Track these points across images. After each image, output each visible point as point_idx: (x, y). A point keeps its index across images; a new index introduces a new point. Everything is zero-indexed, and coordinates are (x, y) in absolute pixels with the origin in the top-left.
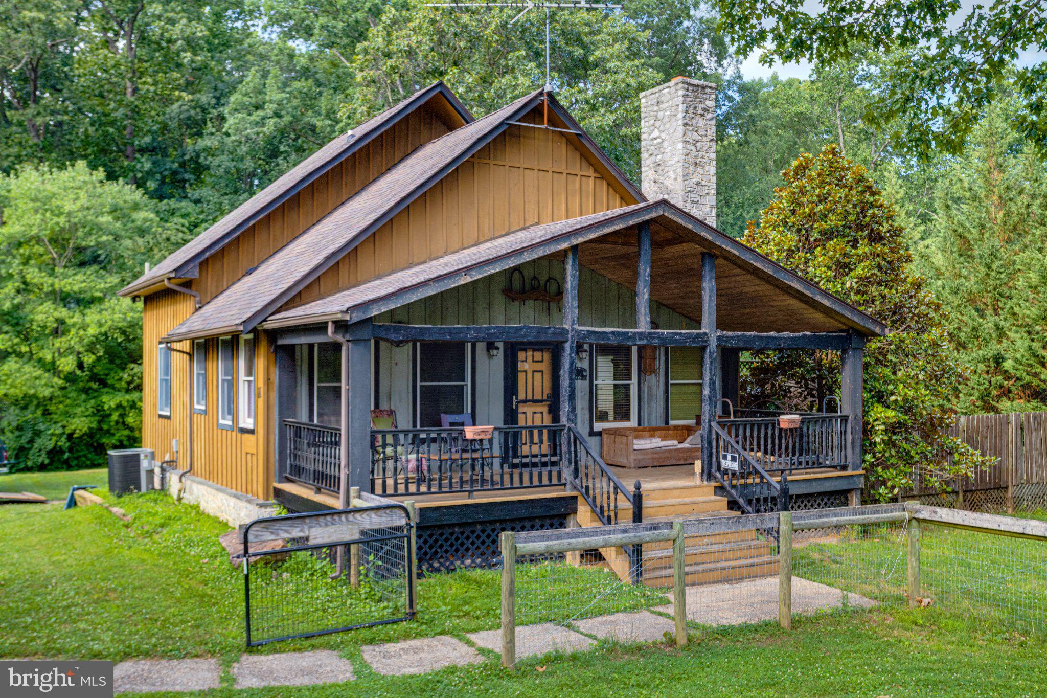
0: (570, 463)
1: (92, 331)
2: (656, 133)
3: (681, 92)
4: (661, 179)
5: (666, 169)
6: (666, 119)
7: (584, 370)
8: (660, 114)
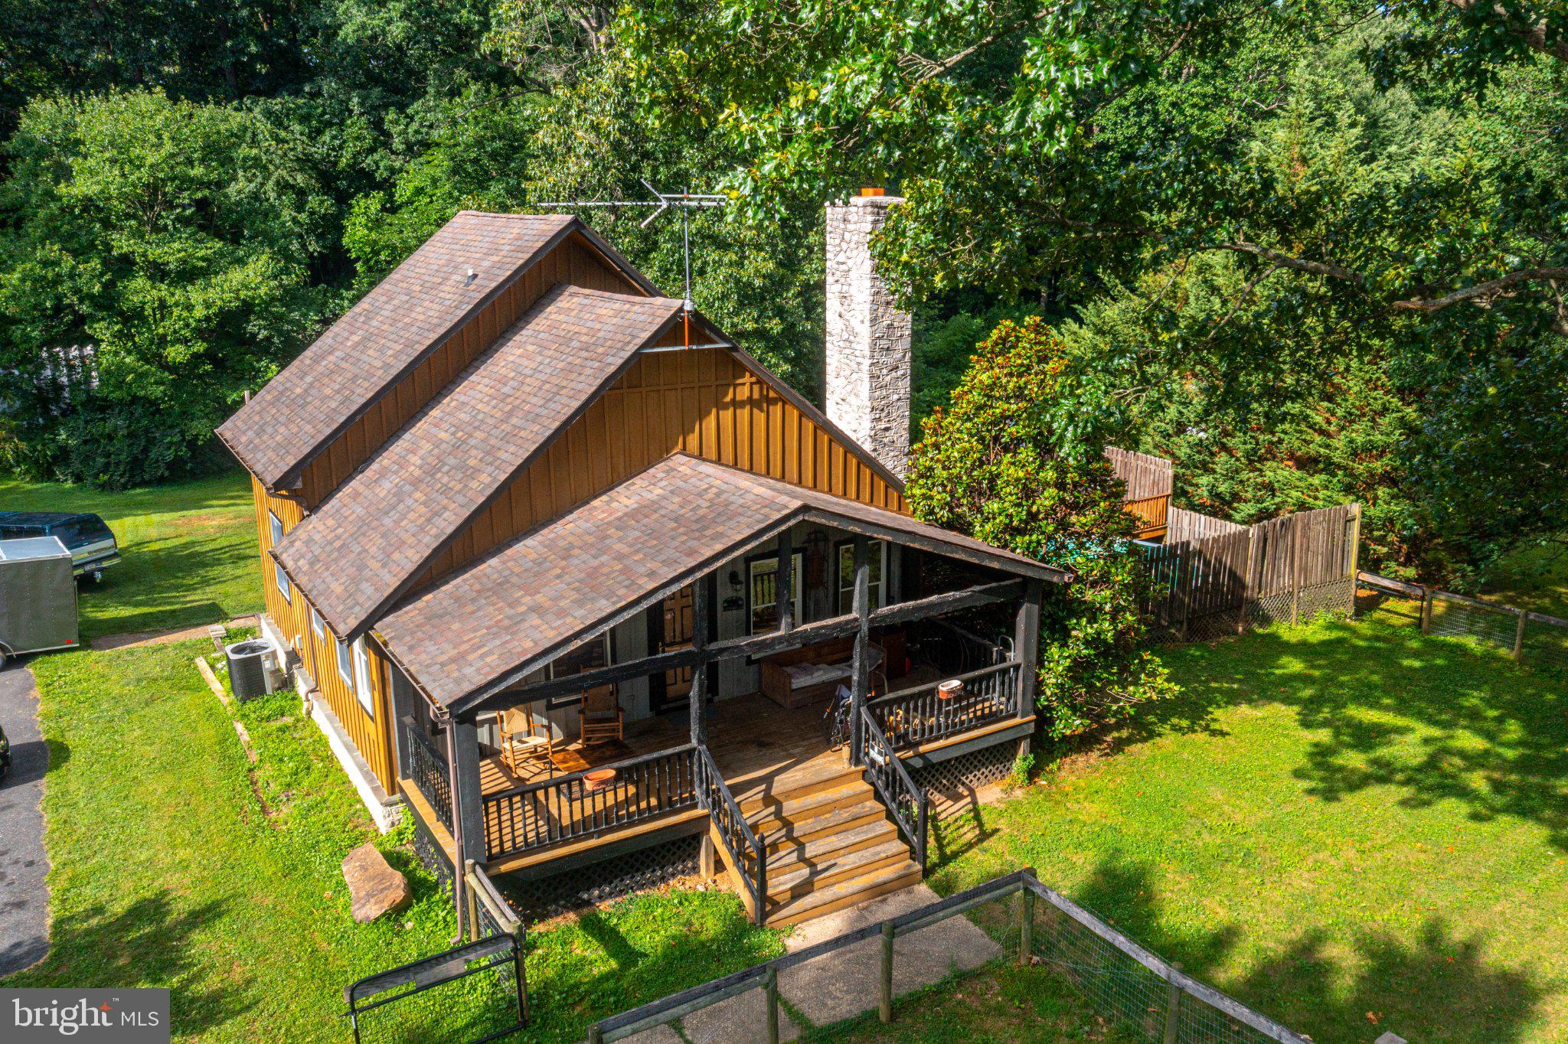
0: (701, 782)
1: (199, 312)
2: (841, 257)
3: (870, 218)
4: (847, 315)
5: (853, 306)
6: (852, 245)
7: (739, 599)
8: (847, 236)
